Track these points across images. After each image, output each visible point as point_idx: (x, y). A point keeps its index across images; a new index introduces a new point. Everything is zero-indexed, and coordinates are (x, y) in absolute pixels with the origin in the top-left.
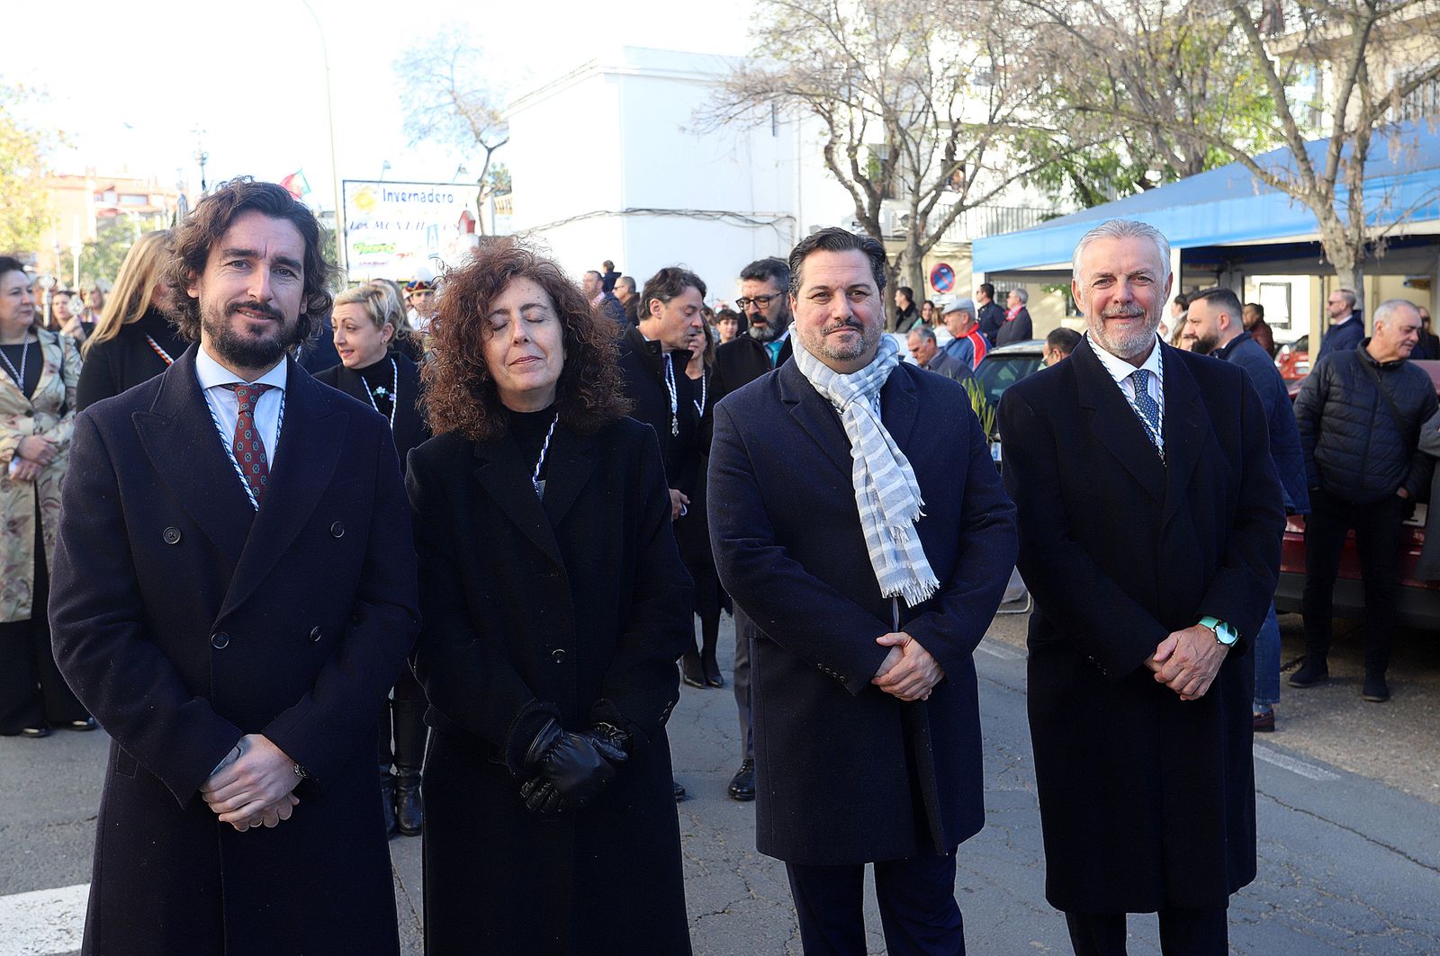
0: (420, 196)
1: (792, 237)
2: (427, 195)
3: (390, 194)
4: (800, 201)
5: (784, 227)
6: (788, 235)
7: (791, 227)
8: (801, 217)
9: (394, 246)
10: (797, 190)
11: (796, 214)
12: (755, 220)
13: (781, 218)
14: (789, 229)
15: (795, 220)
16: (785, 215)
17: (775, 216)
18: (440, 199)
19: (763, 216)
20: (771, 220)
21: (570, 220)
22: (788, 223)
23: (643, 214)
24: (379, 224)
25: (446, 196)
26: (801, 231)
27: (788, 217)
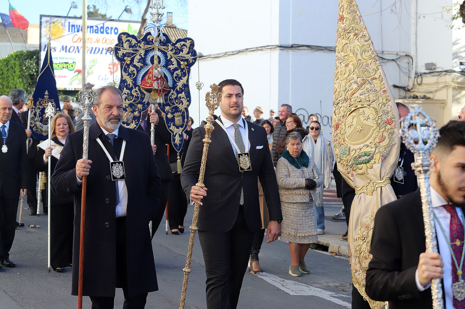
0: (95, 28)
1: (409, 71)
2: (99, 28)
3: (73, 26)
4: (416, 44)
5: (404, 63)
6: (406, 69)
7: (409, 63)
8: (416, 56)
9: (74, 65)
10: (413, 37)
11: (412, 54)
12: (383, 57)
13: (402, 56)
14: (408, 64)
15: (412, 58)
16: (404, 54)
17: (397, 54)
18: (109, 31)
19: (389, 54)
20: (394, 57)
21: (242, 52)
22: (406, 60)
23: (305, 49)
24: (64, 47)
25: (113, 30)
26: (416, 67)
27: (407, 56)
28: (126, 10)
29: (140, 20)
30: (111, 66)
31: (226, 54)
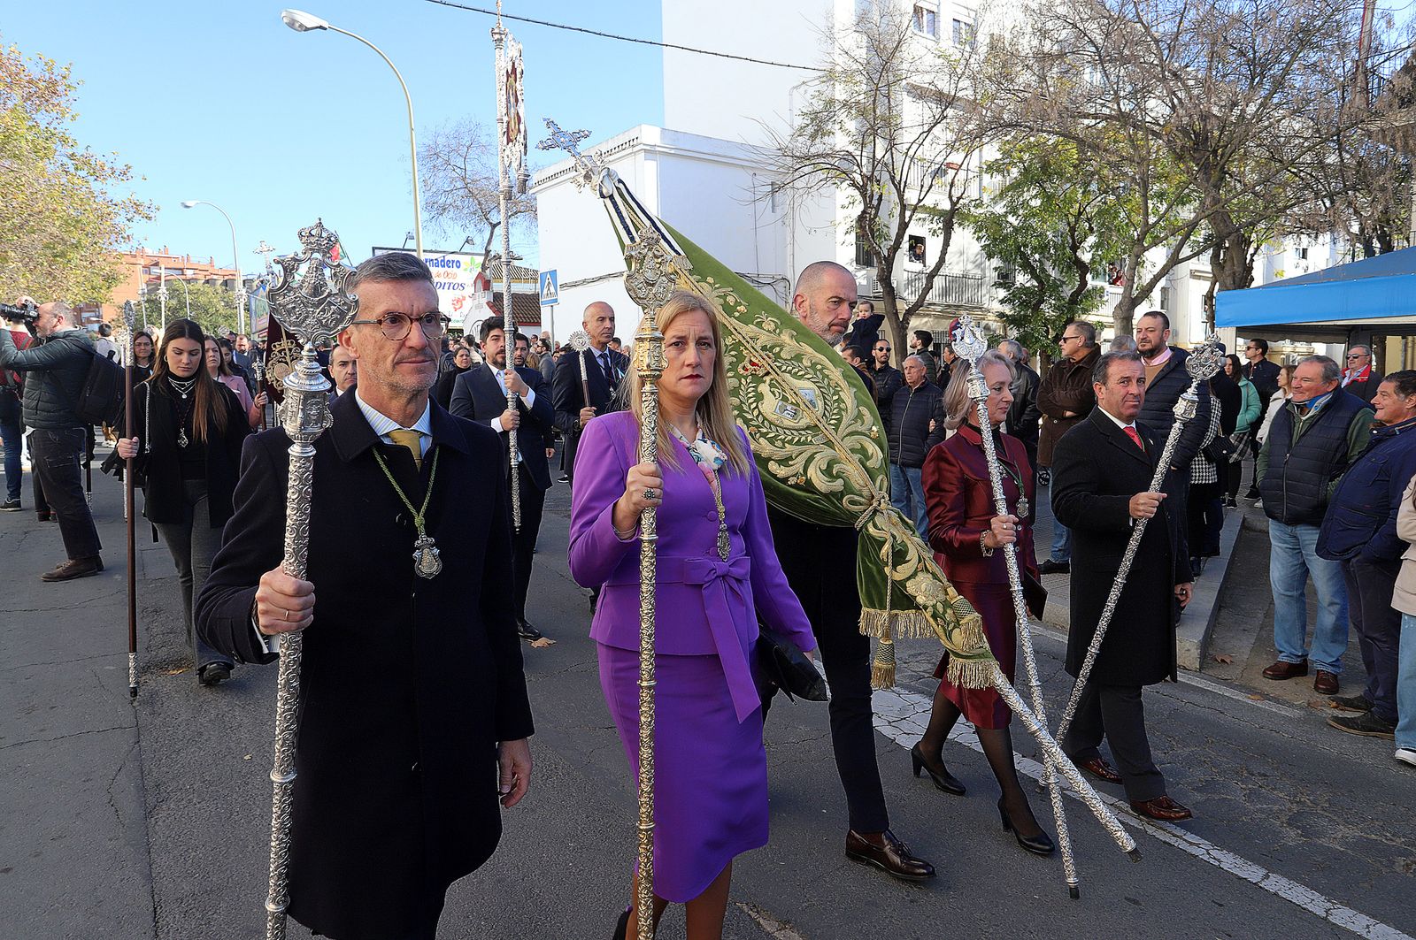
2: (439, 261)
4: (793, 267)
5: (780, 287)
6: (782, 294)
7: (785, 287)
10: (789, 258)
11: (789, 277)
13: (778, 280)
14: (784, 289)
15: (788, 282)
17: (773, 278)
18: (450, 264)
19: (764, 278)
20: (771, 281)
22: (782, 284)
25: (454, 264)
27: (781, 278)
28: (467, 241)
29: (484, 252)
30: (455, 302)
31: (585, 282)
